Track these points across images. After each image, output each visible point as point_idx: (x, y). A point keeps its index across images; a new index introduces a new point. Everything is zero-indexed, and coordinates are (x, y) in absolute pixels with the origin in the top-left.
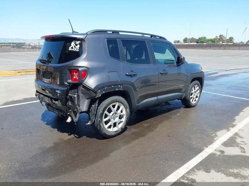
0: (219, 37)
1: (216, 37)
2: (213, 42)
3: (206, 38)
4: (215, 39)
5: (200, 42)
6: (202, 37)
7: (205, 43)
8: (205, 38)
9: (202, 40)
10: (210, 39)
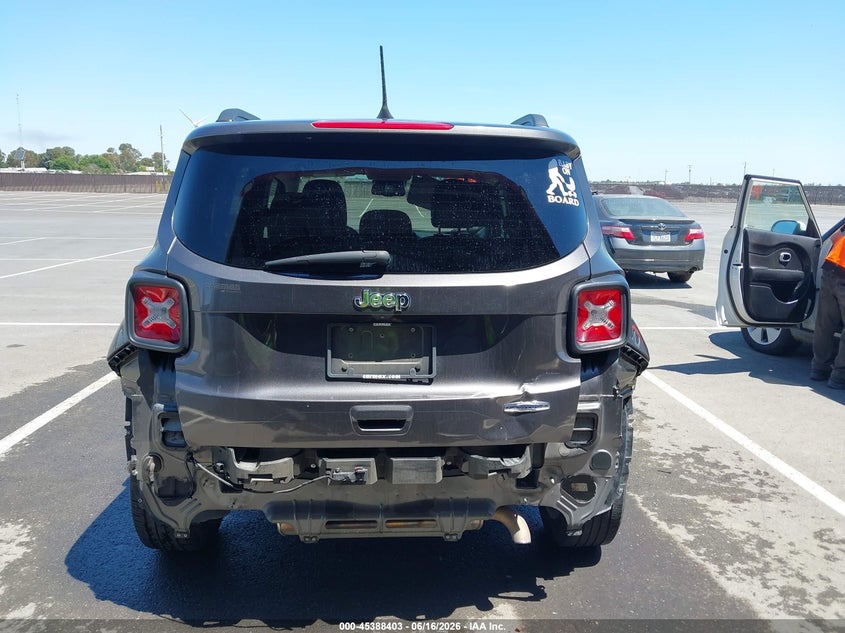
0: (119, 153)
1: (110, 150)
2: (101, 167)
3: (73, 151)
4: (104, 155)
5: (55, 167)
6: (56, 148)
7: (73, 169)
8: (68, 151)
9: (61, 159)
10: (90, 154)
